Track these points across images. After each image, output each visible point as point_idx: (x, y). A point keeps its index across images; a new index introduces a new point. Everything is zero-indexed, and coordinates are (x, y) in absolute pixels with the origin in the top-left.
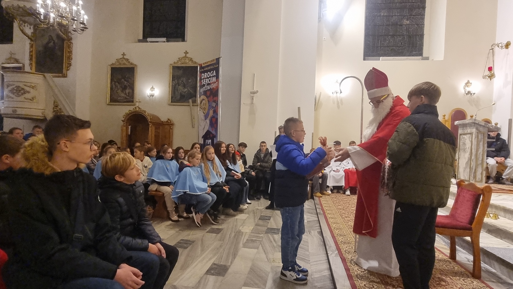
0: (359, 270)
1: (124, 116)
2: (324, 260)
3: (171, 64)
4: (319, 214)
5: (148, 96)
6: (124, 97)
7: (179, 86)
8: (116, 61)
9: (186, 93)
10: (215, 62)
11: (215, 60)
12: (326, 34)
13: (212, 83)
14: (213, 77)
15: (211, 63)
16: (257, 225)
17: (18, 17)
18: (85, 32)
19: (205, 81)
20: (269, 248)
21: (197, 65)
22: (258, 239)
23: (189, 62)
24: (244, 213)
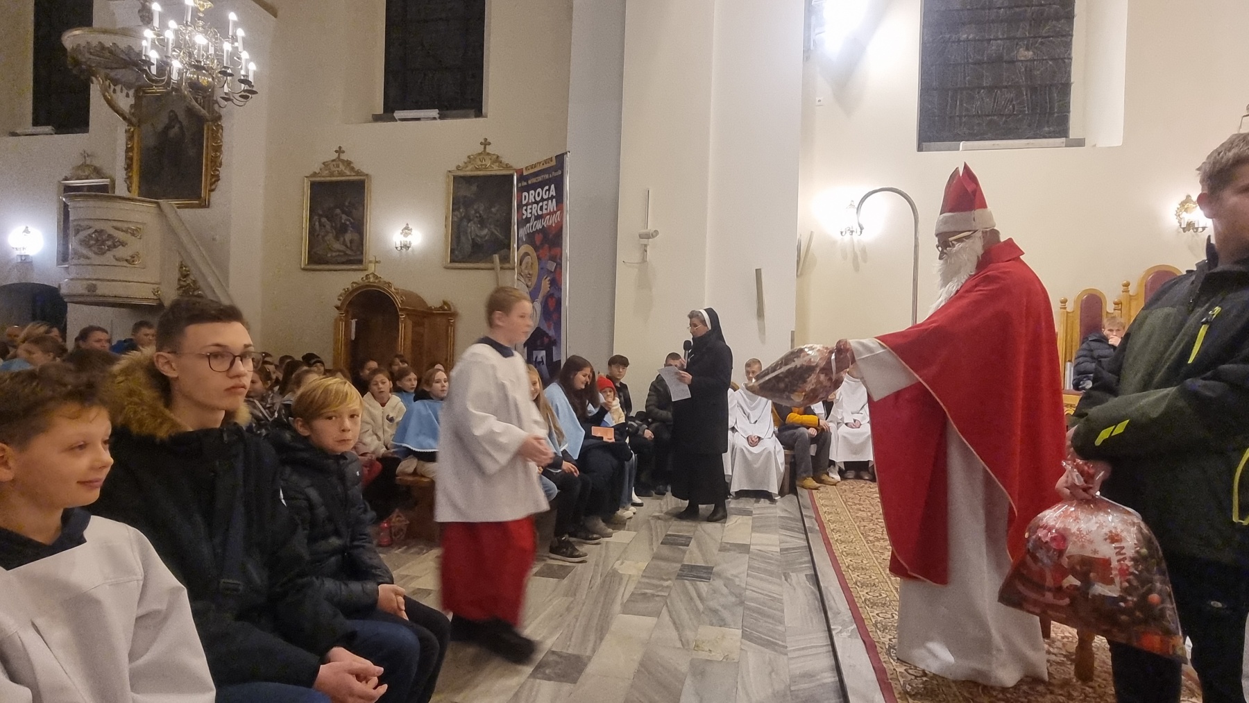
0: (910, 671)
1: (341, 295)
2: (822, 647)
3: (450, 171)
4: (811, 532)
5: (397, 248)
6: (340, 251)
7: (468, 223)
8: (322, 166)
9: (486, 238)
10: (554, 163)
11: (554, 159)
12: (823, 90)
13: (548, 214)
14: (550, 201)
15: (546, 166)
16: (656, 557)
17: (103, 72)
18: (250, 102)
19: (530, 211)
20: (685, 616)
21: (511, 172)
22: (659, 594)
23: (492, 166)
24: (626, 527)
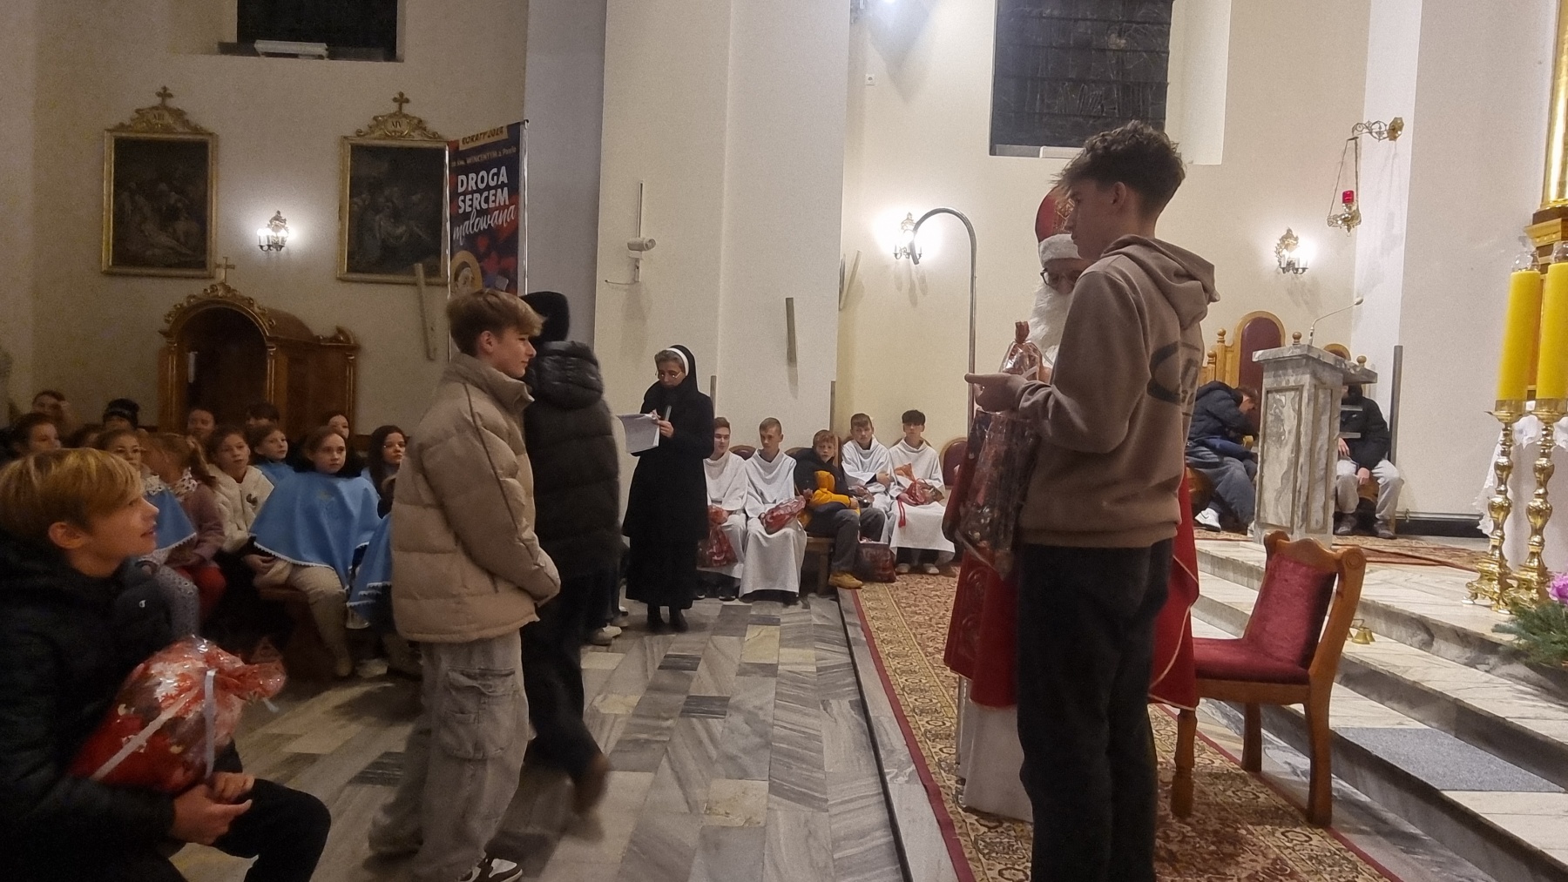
0: (983, 823)
1: (169, 315)
2: (872, 796)
3: (346, 138)
5: (261, 247)
6: (171, 248)
7: (376, 215)
8: (136, 115)
9: (404, 239)
10: (505, 136)
11: (505, 130)
12: (875, 64)
13: (496, 209)
14: (499, 190)
15: (493, 139)
16: (654, 688)
19: (470, 203)
20: (692, 766)
21: (439, 145)
22: (658, 738)
23: (412, 134)
24: (611, 648)
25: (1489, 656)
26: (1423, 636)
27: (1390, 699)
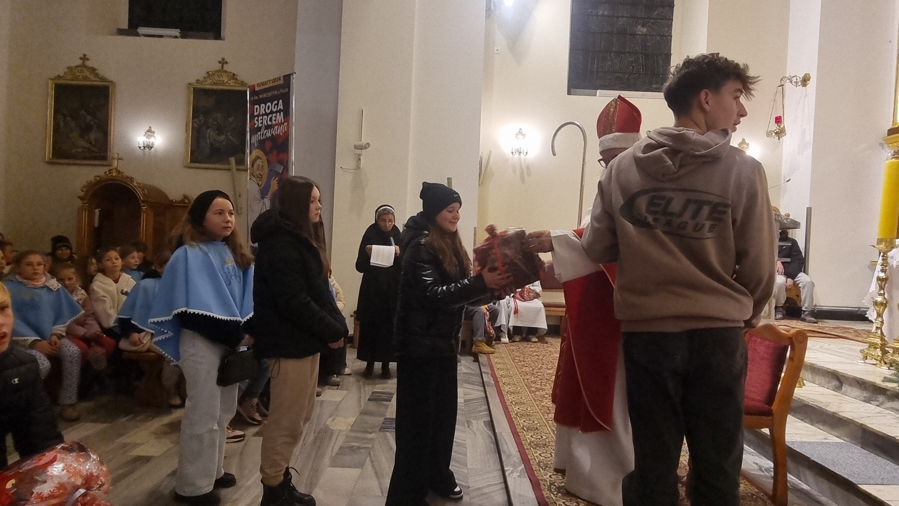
1: (84, 187)
2: (497, 484)
3: (190, 84)
4: (488, 386)
5: (140, 148)
6: (85, 148)
7: (207, 129)
8: (67, 70)
9: (224, 143)
10: (281, 82)
11: (282, 79)
12: (500, 41)
13: (276, 125)
14: (278, 114)
15: (275, 84)
19: (261, 121)
20: (385, 465)
21: (245, 88)
22: (364, 446)
23: (229, 82)
24: (340, 387)
25: (879, 396)
26: (836, 383)
27: (817, 423)
